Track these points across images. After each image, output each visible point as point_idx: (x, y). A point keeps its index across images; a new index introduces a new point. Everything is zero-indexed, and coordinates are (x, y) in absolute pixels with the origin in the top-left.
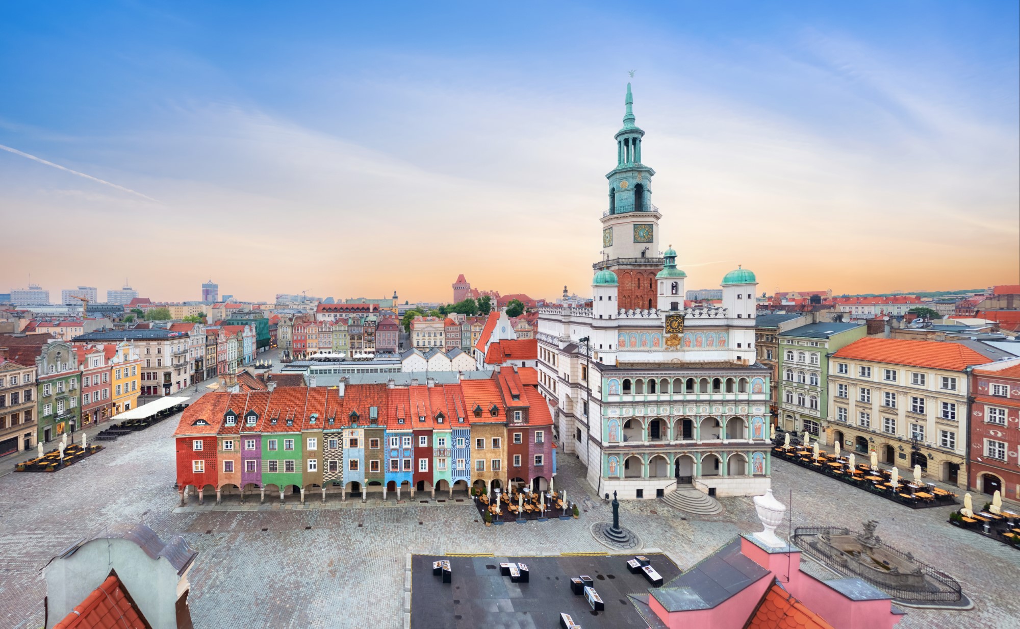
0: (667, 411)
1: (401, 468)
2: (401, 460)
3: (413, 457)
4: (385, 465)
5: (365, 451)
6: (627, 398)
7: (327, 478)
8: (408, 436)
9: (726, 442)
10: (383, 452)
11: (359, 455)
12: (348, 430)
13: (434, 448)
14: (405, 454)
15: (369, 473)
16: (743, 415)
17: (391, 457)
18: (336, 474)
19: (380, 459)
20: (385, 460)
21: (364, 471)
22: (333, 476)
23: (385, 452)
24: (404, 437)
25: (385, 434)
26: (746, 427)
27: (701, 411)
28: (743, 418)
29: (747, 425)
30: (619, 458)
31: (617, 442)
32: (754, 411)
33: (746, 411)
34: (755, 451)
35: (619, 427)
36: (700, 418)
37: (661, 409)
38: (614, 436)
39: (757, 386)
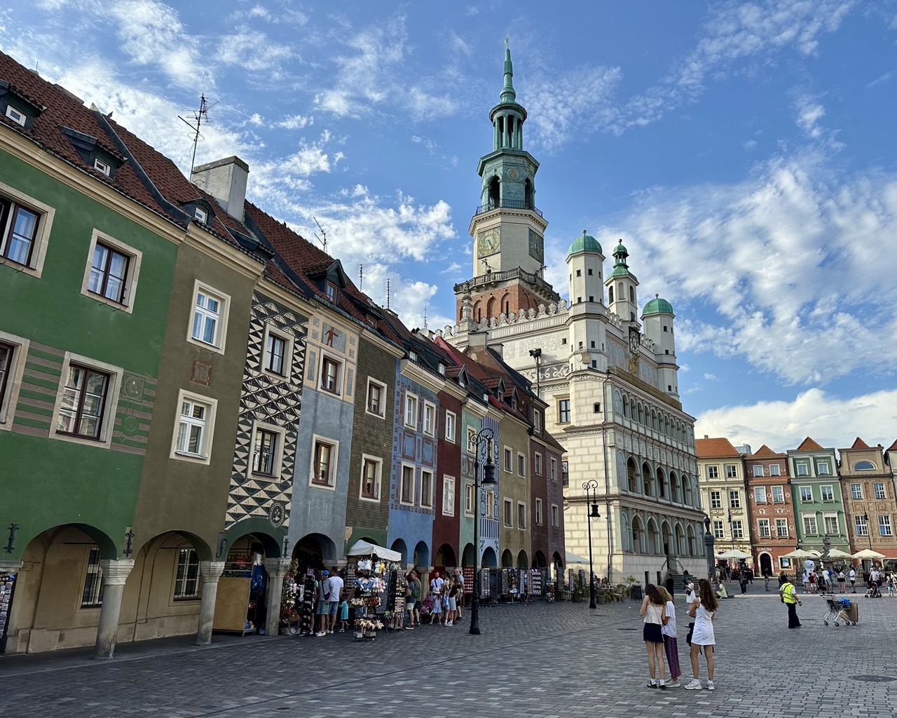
0: (650, 452)
1: (417, 499)
2: (419, 469)
3: (435, 466)
4: (392, 482)
5: (356, 420)
6: (626, 423)
7: (238, 509)
8: (432, 400)
10: (390, 432)
11: (341, 426)
12: (322, 319)
13: (462, 451)
14: (425, 453)
15: (357, 502)
16: (687, 473)
17: (405, 457)
18: (272, 494)
19: (383, 456)
20: (393, 463)
21: (345, 494)
22: (261, 501)
23: (395, 434)
24: (426, 402)
25: (398, 378)
27: (668, 461)
28: (687, 477)
29: (689, 486)
30: (628, 516)
31: (625, 489)
32: (691, 469)
33: (688, 468)
34: (697, 522)
35: (625, 466)
36: (669, 470)
37: (648, 449)
38: (621, 479)
39: (689, 438)
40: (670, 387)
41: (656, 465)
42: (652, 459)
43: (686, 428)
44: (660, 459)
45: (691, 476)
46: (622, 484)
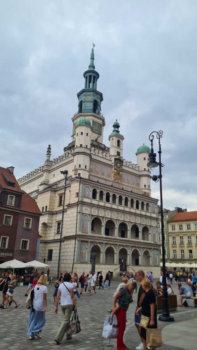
0: (115, 215)
6: (95, 202)
9: (142, 241)
16: (148, 225)
26: (150, 234)
27: (131, 220)
28: (149, 227)
29: (150, 232)
30: (87, 245)
31: (87, 232)
32: (153, 223)
33: (150, 223)
34: (154, 249)
35: (89, 222)
36: (131, 224)
37: (113, 214)
38: (85, 227)
39: (153, 209)
40: (145, 186)
41: (120, 221)
42: (116, 219)
43: (150, 204)
44: (124, 219)
45: (151, 227)
46: (85, 230)
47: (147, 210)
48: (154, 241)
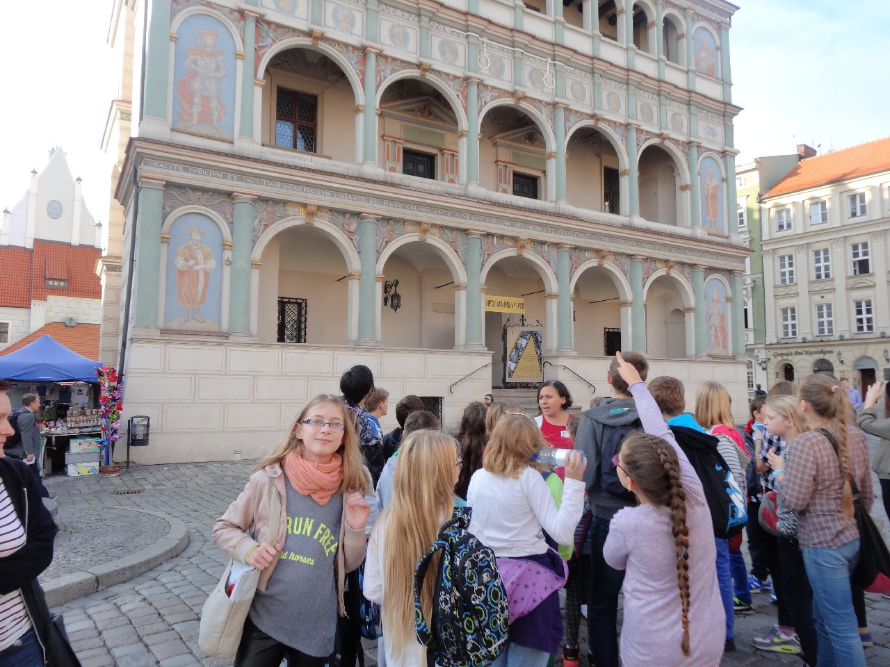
9: (639, 221)
16: (676, 142)
26: (685, 187)
27: (569, 94)
28: (678, 152)
29: (685, 176)
30: (231, 224)
31: (226, 136)
32: (701, 133)
33: (685, 129)
34: (711, 270)
35: (240, 63)
36: (567, 120)
37: (436, 42)
38: (206, 100)
39: (704, 54)
41: (487, 96)
42: (459, 73)
43: (684, 25)
44: (517, 81)
45: (694, 150)
46: (205, 116)
47: (670, 52)
48: (713, 230)
